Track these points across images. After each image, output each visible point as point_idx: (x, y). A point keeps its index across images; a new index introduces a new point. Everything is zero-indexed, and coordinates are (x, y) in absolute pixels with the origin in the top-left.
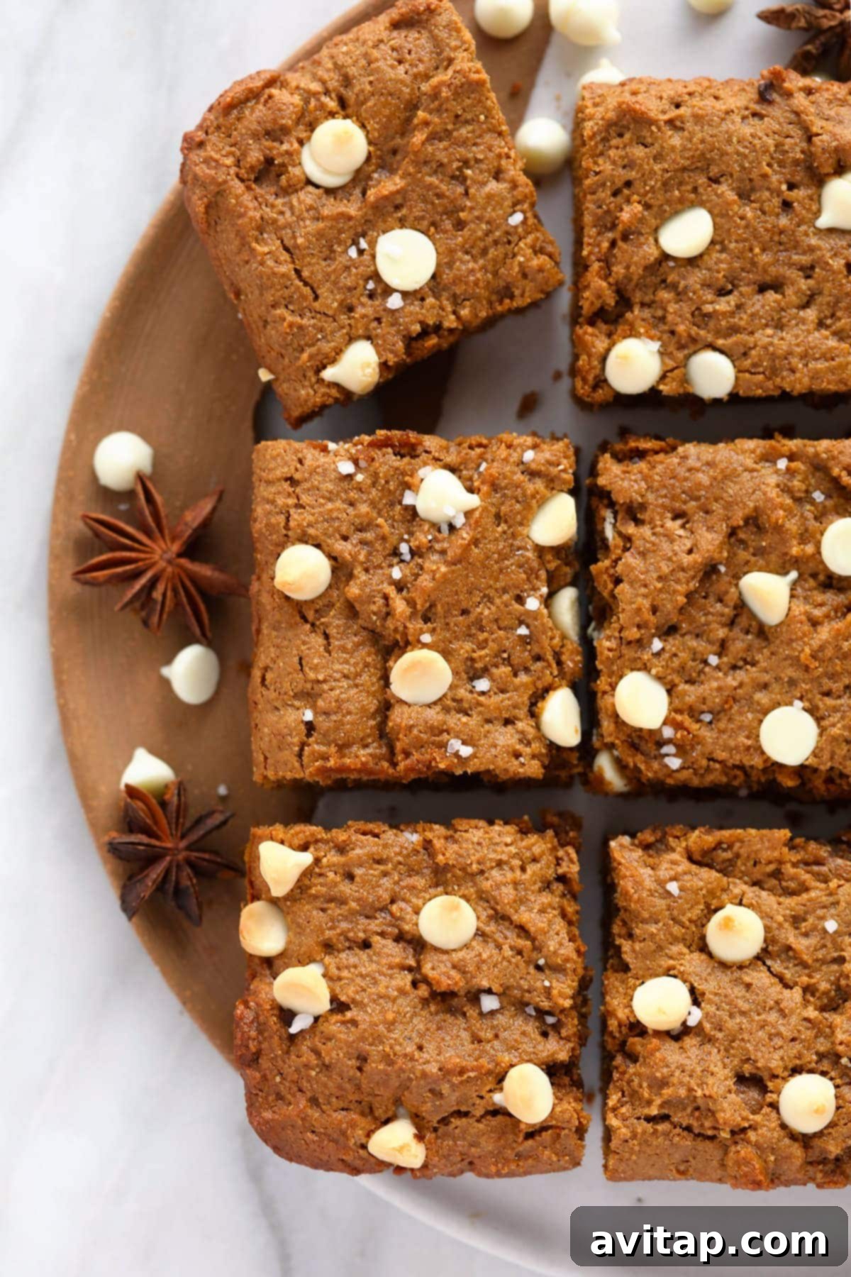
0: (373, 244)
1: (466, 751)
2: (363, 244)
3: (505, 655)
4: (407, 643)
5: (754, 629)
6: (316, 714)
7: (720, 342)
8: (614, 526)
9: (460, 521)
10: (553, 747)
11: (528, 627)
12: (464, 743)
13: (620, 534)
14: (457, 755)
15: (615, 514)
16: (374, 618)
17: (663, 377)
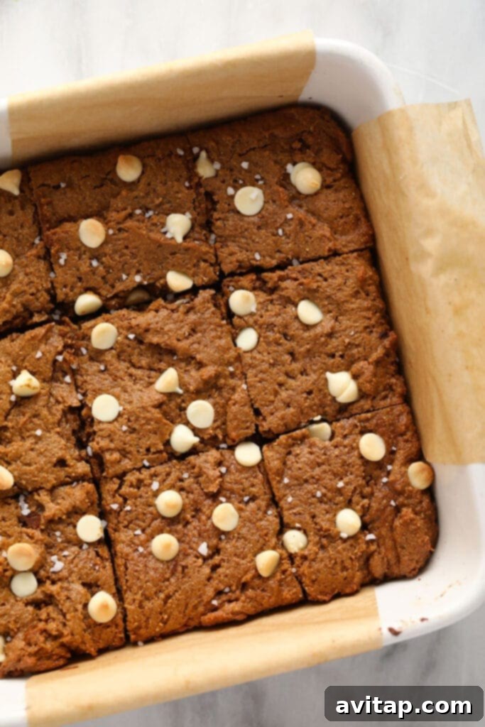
0: (260, 187)
1: (62, 261)
2: (261, 182)
3: (111, 271)
4: (107, 224)
5: (151, 380)
6: (64, 188)
7: (262, 339)
8: (182, 303)
9: (169, 236)
10: (74, 302)
11: (127, 279)
12: (66, 260)
13: (178, 307)
14: (59, 258)
15: (188, 302)
16: (115, 206)
17: (240, 317)
